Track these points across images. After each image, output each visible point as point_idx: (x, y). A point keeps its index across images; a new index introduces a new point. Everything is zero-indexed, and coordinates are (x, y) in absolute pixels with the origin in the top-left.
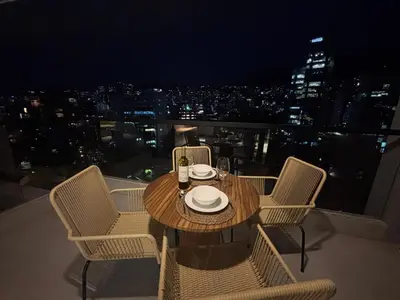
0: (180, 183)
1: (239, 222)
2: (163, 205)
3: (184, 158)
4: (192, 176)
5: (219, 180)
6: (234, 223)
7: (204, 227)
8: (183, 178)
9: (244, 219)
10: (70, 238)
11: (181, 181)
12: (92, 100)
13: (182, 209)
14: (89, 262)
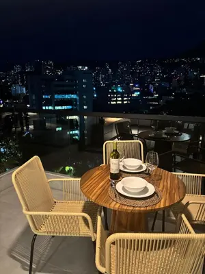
0: (112, 174)
1: (162, 206)
2: (97, 191)
3: (116, 151)
4: (122, 169)
5: (149, 174)
6: (157, 207)
7: (131, 208)
8: (114, 170)
9: (167, 205)
10: (24, 211)
11: (112, 172)
12: (7, 82)
13: (113, 195)
14: (36, 235)
